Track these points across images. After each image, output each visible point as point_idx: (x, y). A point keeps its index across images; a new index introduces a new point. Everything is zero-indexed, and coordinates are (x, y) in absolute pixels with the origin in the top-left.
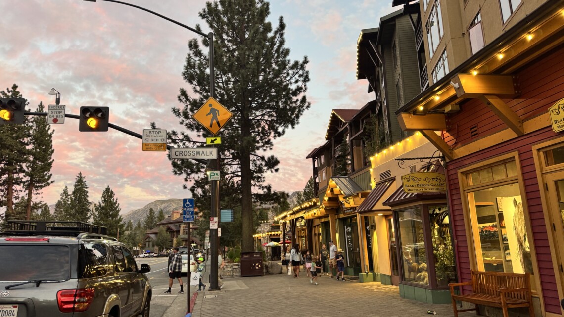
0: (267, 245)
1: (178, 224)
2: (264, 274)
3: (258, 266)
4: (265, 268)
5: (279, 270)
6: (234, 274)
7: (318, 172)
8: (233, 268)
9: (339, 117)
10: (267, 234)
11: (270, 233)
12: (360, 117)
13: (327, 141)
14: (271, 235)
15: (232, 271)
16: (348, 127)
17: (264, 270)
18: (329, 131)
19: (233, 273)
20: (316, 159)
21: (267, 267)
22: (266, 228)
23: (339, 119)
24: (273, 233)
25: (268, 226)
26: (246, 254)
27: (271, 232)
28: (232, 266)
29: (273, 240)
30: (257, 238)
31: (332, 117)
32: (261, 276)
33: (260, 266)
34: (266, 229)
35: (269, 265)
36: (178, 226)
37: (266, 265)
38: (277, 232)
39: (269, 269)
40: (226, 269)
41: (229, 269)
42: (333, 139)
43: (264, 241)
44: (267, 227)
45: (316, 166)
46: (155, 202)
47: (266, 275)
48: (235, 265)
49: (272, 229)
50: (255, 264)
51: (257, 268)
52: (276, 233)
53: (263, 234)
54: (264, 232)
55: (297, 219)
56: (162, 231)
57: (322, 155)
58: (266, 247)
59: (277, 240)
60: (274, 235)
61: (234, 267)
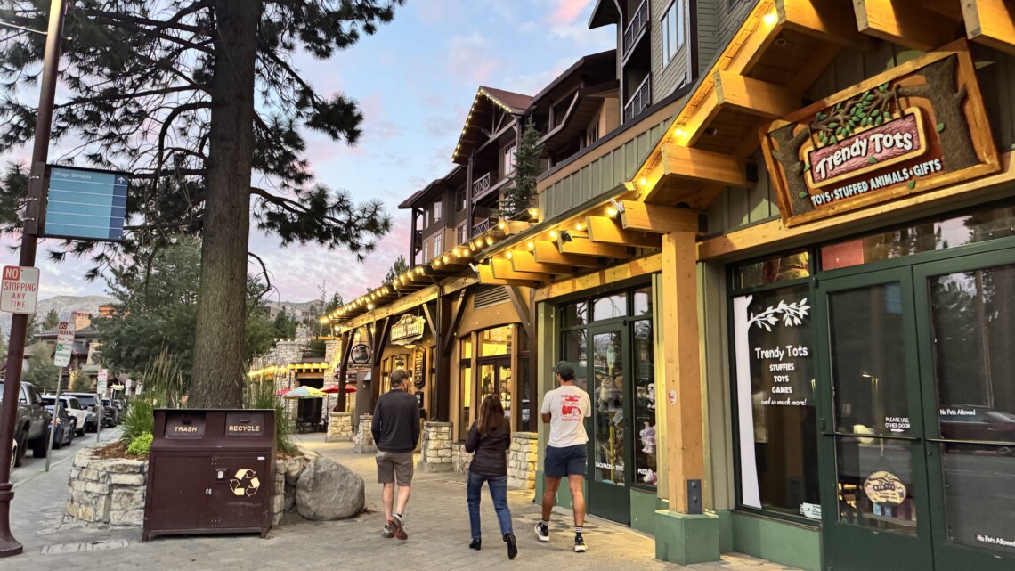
0: (289, 394)
1: (84, 341)
2: (278, 518)
3: (245, 483)
4: (281, 488)
5: (354, 496)
6: (115, 517)
7: (424, 241)
8: (112, 486)
9: (497, 102)
10: (291, 366)
11: (298, 366)
12: (552, 102)
13: (456, 165)
14: (300, 370)
15: (103, 501)
16: (516, 129)
17: (278, 501)
18: (464, 141)
19: (108, 508)
20: (420, 212)
21: (292, 484)
22: (289, 353)
23: (497, 106)
24: (306, 366)
25: (297, 348)
26: (186, 417)
27: (302, 363)
28: (108, 475)
29: (303, 382)
30: (264, 377)
31: (476, 106)
32: (257, 534)
33: (255, 483)
34: (290, 356)
35: (306, 476)
36: (84, 344)
37: (287, 475)
38: (319, 363)
39: (305, 496)
40: (78, 486)
41: (92, 487)
42: (470, 159)
43: (281, 384)
44: (293, 350)
45: (419, 227)
46: (54, 298)
47: (283, 522)
48: (122, 470)
49: (304, 357)
50: (230, 474)
51: (239, 492)
52: (315, 366)
53: (280, 366)
54: (283, 363)
55: (394, 319)
56: (42, 352)
57: (437, 201)
58: (286, 398)
59: (318, 383)
60: (308, 371)
61: (118, 479)
